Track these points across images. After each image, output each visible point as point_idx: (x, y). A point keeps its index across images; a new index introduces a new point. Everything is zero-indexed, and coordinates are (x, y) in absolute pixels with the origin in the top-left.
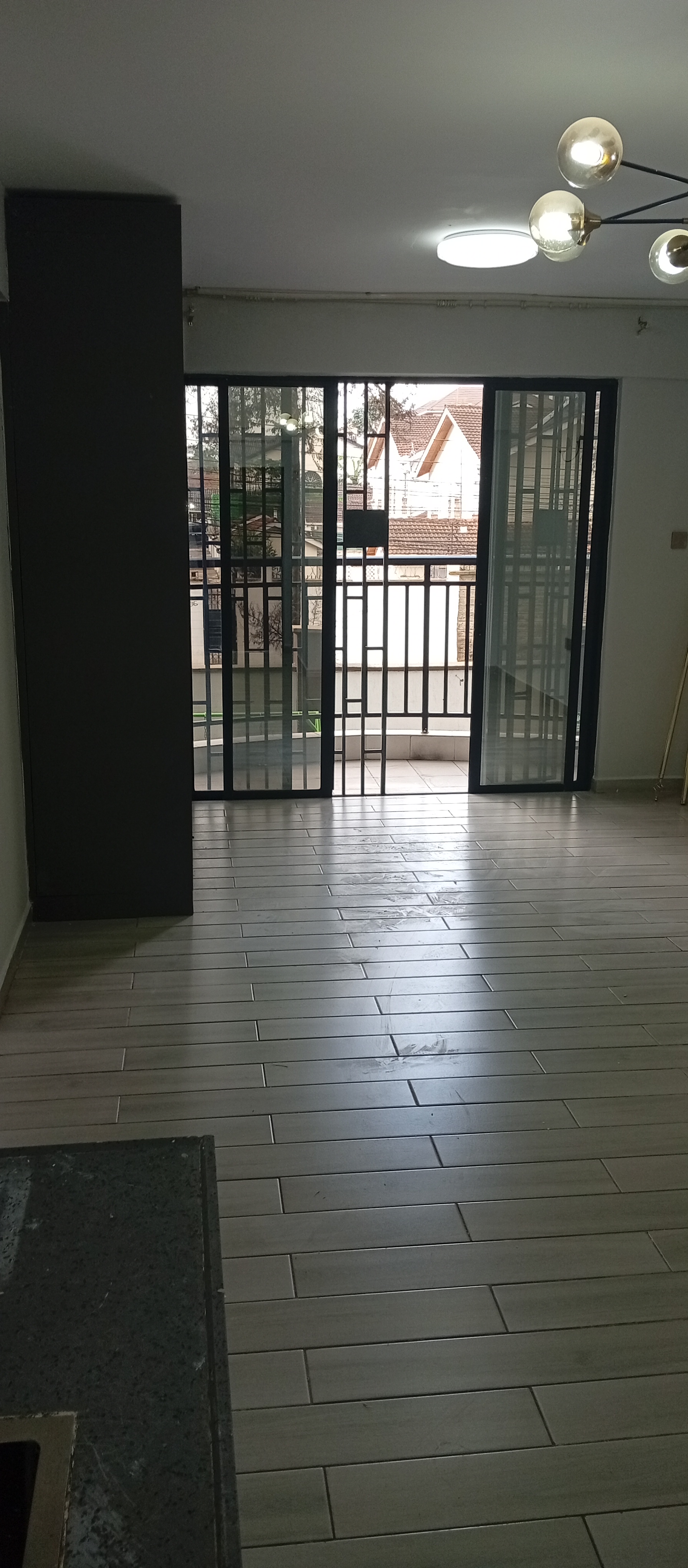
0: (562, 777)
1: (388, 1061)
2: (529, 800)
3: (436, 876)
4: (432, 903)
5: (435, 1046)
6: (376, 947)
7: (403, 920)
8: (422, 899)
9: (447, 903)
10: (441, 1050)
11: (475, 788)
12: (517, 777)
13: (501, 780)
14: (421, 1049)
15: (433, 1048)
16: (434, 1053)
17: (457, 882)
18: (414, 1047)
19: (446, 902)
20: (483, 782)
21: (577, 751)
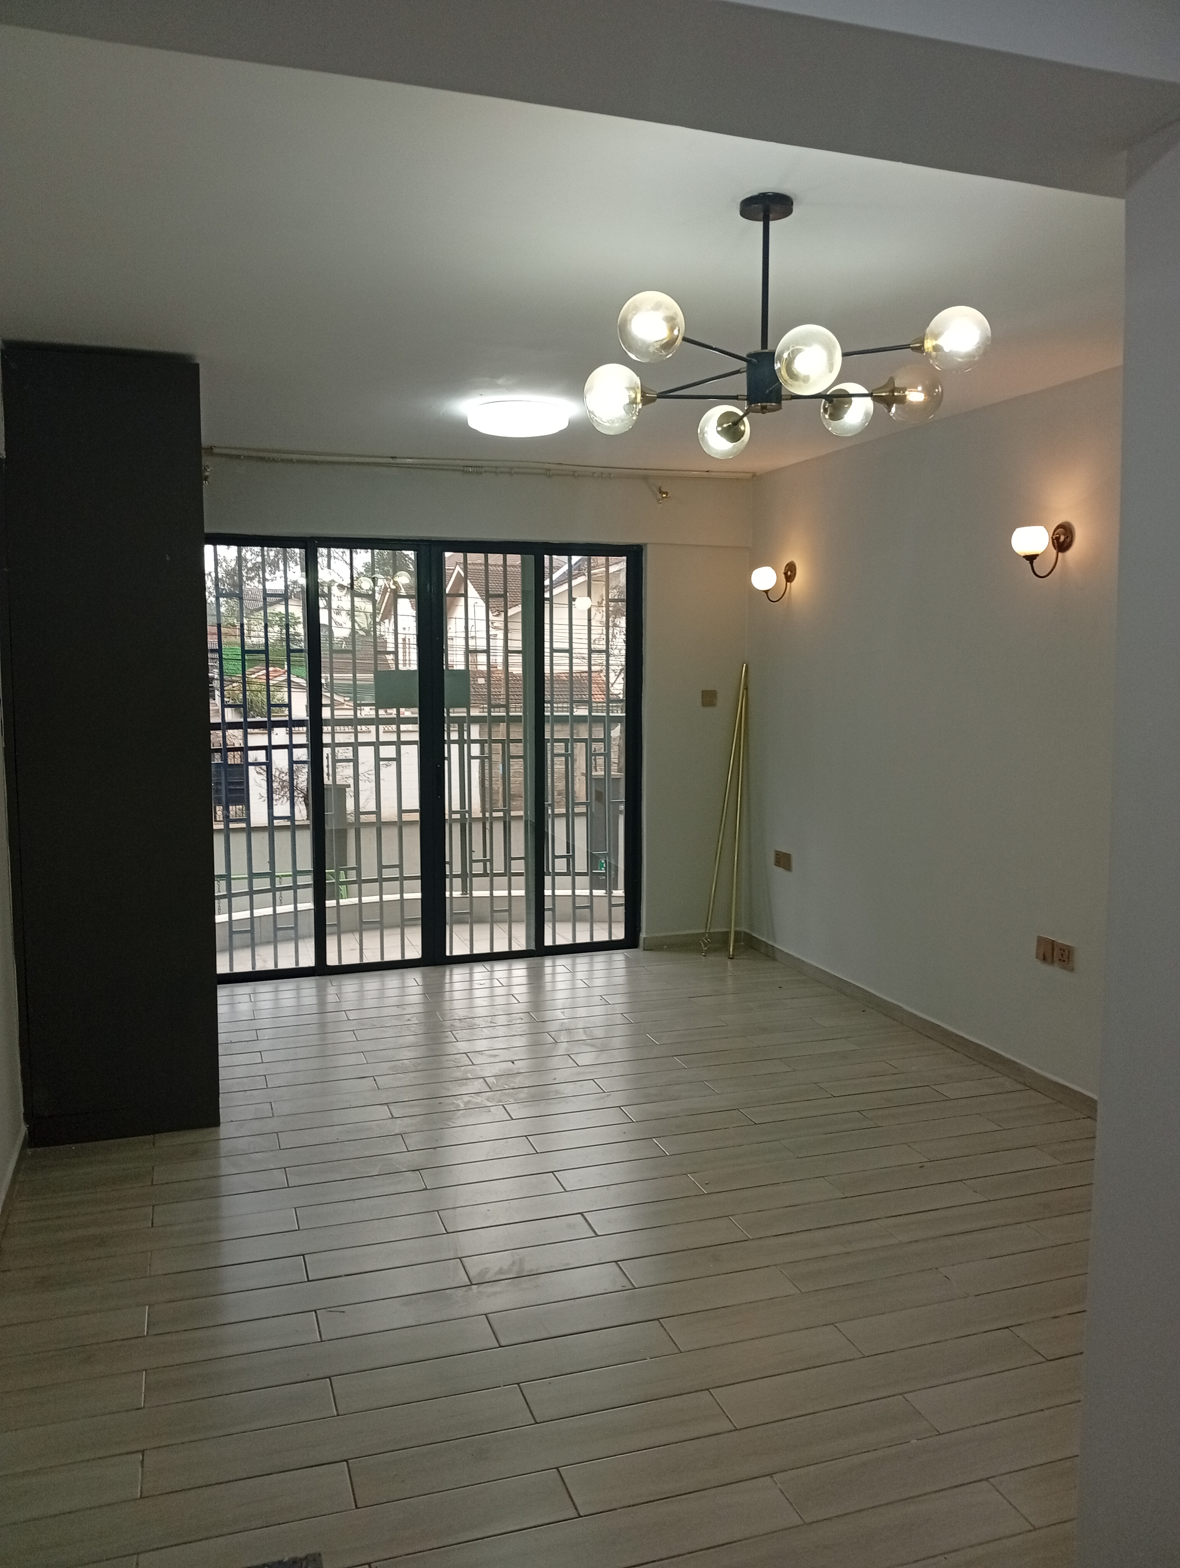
1: (461, 1292)
3: (491, 1056)
4: (490, 1088)
5: (510, 1267)
6: (434, 1148)
7: (461, 1112)
8: (478, 1085)
9: (507, 1087)
10: (518, 1272)
14: (496, 1273)
15: (509, 1270)
16: (512, 1276)
17: (515, 1062)
18: (488, 1271)
19: (505, 1086)
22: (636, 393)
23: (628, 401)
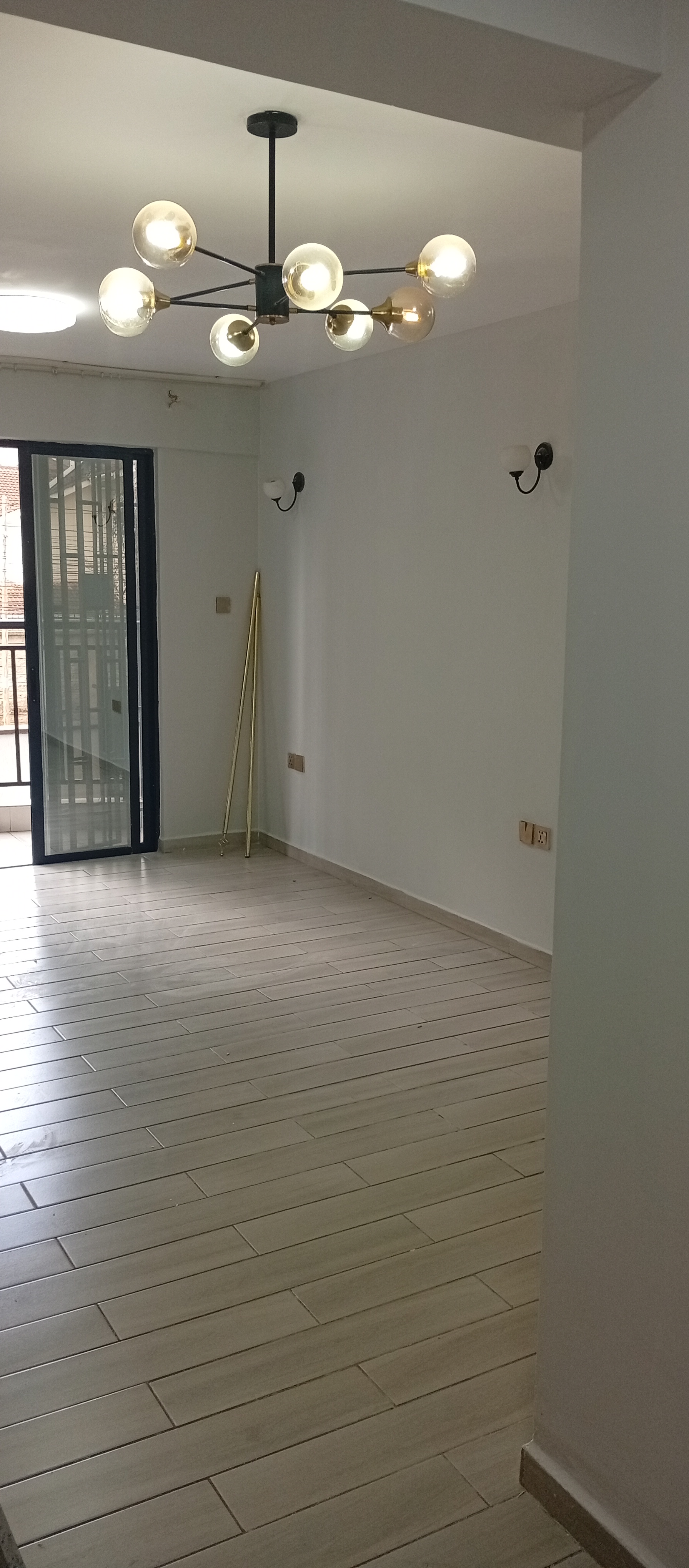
0: (128, 840)
2: (97, 866)
4: (14, 986)
5: (44, 1141)
10: (52, 1144)
11: (41, 858)
12: (83, 844)
13: (66, 849)
14: (30, 1147)
15: (42, 1143)
16: (45, 1148)
17: (38, 961)
18: (22, 1145)
19: (28, 983)
20: (48, 852)
21: (142, 813)
22: (150, 298)
23: (142, 305)
